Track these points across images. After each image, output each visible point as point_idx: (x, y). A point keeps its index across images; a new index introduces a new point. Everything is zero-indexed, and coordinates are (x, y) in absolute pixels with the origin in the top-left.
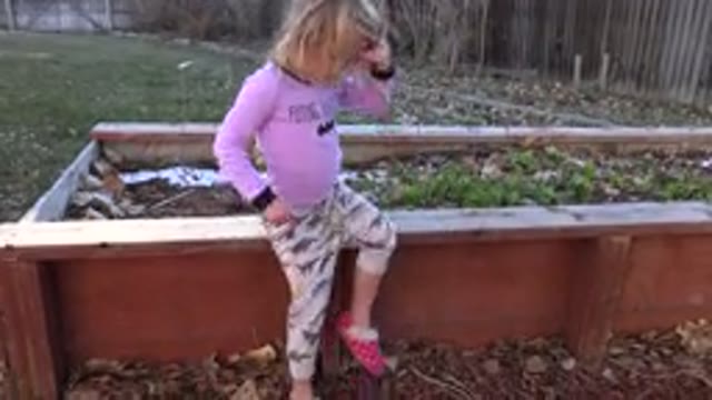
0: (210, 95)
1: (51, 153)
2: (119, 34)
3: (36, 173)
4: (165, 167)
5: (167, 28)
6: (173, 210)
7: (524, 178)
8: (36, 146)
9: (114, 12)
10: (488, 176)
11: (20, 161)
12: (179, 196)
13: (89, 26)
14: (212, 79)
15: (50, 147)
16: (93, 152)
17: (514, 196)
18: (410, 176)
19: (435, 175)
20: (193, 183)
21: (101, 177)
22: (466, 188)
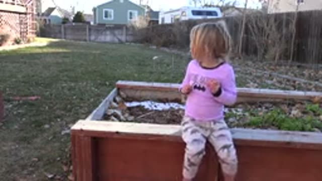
0: (163, 70)
1: (99, 92)
2: (128, 43)
3: (92, 100)
4: (143, 101)
5: (147, 41)
6: (146, 120)
7: (314, 118)
8: (93, 88)
9: (127, 35)
10: (294, 115)
11: (87, 95)
12: (148, 114)
13: (116, 40)
14: (165, 63)
15: (99, 89)
16: (115, 93)
17: (309, 126)
18: (254, 112)
19: (267, 112)
20: (155, 108)
21: (118, 103)
22: (283, 121)
